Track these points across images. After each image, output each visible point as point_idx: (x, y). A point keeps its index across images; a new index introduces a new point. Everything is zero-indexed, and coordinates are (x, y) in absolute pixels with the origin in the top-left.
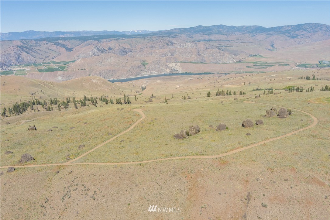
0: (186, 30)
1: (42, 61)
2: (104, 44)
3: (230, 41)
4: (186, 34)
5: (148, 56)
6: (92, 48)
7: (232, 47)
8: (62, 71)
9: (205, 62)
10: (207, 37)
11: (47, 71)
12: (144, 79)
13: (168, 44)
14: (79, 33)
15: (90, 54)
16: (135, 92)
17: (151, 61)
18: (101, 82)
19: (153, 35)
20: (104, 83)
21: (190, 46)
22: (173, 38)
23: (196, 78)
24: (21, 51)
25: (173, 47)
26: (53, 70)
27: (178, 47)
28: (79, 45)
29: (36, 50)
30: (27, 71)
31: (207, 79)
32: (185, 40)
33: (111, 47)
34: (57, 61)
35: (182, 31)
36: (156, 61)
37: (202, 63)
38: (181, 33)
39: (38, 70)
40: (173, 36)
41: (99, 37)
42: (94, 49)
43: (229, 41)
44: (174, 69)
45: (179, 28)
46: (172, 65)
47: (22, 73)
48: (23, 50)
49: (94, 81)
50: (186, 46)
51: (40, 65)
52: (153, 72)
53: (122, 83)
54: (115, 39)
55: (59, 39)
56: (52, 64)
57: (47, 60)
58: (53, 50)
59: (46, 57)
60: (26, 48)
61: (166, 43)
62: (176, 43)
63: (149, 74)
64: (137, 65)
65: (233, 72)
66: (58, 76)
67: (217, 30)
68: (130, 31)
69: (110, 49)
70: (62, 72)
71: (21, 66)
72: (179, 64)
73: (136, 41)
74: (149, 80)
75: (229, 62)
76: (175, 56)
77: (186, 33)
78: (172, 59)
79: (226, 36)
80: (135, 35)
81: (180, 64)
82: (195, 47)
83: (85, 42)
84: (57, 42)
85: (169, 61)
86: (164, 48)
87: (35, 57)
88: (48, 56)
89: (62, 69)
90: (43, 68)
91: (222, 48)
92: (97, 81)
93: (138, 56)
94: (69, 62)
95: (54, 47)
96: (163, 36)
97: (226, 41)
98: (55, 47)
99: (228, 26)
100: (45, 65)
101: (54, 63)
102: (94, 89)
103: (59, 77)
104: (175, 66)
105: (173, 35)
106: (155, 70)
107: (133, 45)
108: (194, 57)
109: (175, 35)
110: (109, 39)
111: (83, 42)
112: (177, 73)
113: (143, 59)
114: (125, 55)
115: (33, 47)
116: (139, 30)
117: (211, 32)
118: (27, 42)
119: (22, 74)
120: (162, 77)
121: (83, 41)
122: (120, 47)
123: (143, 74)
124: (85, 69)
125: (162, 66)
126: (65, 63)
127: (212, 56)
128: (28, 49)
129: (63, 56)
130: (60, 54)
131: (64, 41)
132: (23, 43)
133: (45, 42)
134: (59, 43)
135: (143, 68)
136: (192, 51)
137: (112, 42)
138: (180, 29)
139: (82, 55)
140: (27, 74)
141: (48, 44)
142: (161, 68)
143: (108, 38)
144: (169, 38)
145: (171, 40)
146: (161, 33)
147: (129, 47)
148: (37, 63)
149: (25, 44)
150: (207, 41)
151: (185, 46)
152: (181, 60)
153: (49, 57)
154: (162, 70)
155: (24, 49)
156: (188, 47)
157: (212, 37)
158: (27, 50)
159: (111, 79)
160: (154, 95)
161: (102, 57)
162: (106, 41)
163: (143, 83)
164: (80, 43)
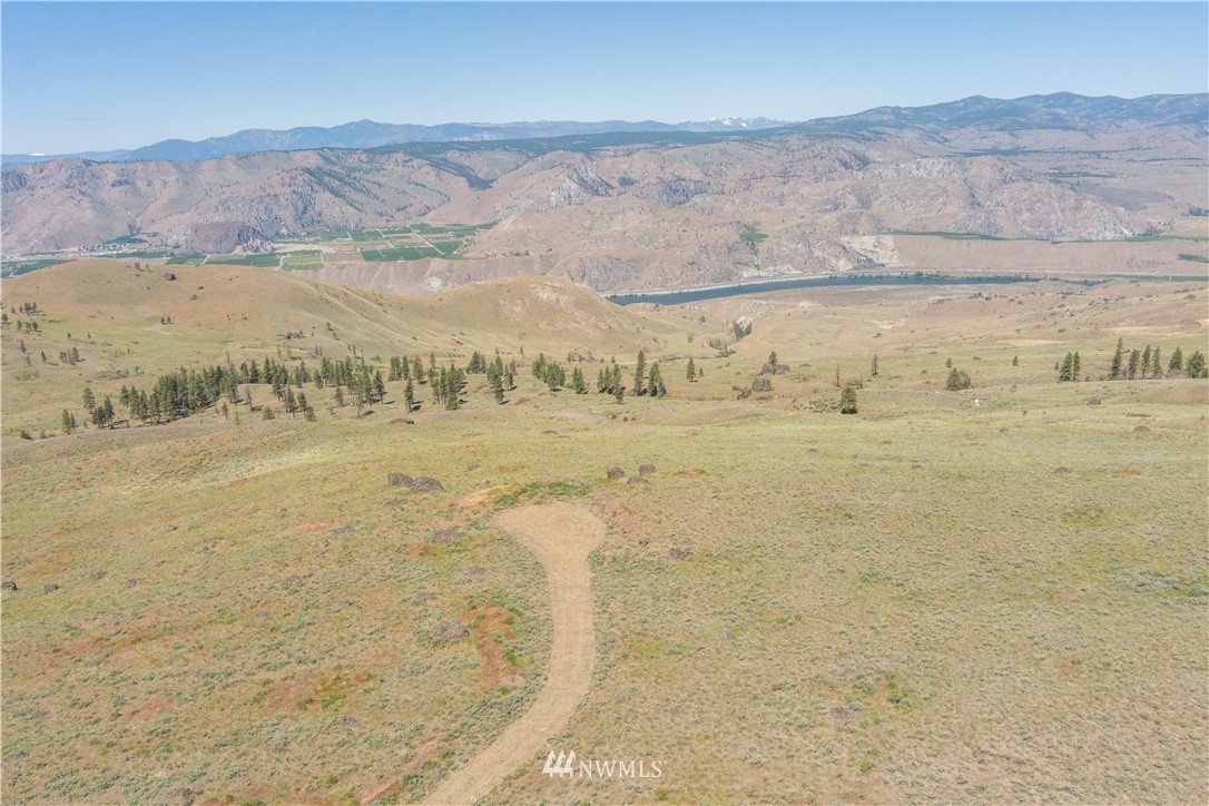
0: (919, 115)
1: (382, 221)
2: (607, 163)
3: (1104, 155)
4: (918, 128)
5: (768, 209)
6: (560, 177)
7: (1112, 176)
8: (444, 257)
9: (998, 235)
10: (1004, 140)
11: (392, 256)
12: (746, 296)
13: (846, 165)
14: (525, 127)
15: (553, 199)
16: (707, 345)
17: (778, 228)
18: (573, 298)
19: (792, 133)
20: (583, 303)
21: (939, 172)
22: (867, 143)
23: (963, 296)
24: (316, 187)
25: (868, 175)
26: (412, 254)
27: (889, 173)
28: (517, 168)
29: (367, 184)
30: (327, 256)
31: (1012, 300)
32: (917, 151)
33: (632, 176)
34: (434, 224)
35: (902, 118)
36: (799, 226)
37: (984, 237)
38: (899, 127)
39: (362, 253)
40: (867, 134)
41: (589, 142)
42: (568, 181)
43: (1097, 154)
44: (870, 260)
45: (892, 108)
46: (863, 243)
47: (309, 262)
48: (320, 183)
49: (545, 295)
50: (922, 173)
51: (375, 235)
52: (783, 268)
53: (657, 306)
54: (649, 145)
55: (447, 146)
56: (414, 234)
57: (400, 220)
58: (424, 187)
59: (399, 210)
60: (333, 177)
61: (841, 161)
62: (880, 160)
63: (767, 275)
64: (722, 241)
65: (1117, 276)
66: (431, 275)
67: (1049, 114)
68: (704, 120)
69: (626, 182)
70: (446, 262)
71: (312, 239)
72: (889, 240)
73: (723, 152)
74: (767, 298)
75: (1100, 238)
76: (874, 209)
77: (922, 126)
78: (863, 219)
79: (1083, 136)
80: (723, 134)
81: (895, 242)
82: (955, 175)
83: (540, 159)
84: (440, 156)
85: (850, 227)
86: (833, 180)
87: (360, 207)
88: (404, 205)
89: (447, 250)
90: (383, 247)
91: (1068, 179)
92: (554, 296)
93: (728, 207)
94: (474, 228)
95: (427, 175)
96: (832, 137)
97: (1087, 155)
98: (433, 173)
99: (1094, 99)
100: (391, 236)
101: (424, 229)
102: (543, 325)
103: (435, 278)
104: (872, 248)
105: (870, 131)
106: (791, 261)
107: (713, 168)
108: (954, 213)
109: (876, 133)
110: (625, 147)
111: (530, 159)
112: (881, 277)
113: (749, 221)
114: (680, 203)
115: (358, 174)
116: (739, 119)
117: (1023, 120)
118: (338, 157)
119: (307, 268)
120: (818, 289)
121: (531, 154)
122: (661, 175)
123: (745, 276)
124: (527, 254)
125: (821, 245)
126: (463, 231)
127: (1028, 210)
128: (340, 180)
129: (456, 206)
130: (449, 200)
131: (465, 154)
132: (326, 159)
133: (400, 156)
134: (445, 160)
135: (745, 255)
136: (944, 191)
137: (636, 156)
138: (896, 111)
139: (524, 204)
140: (322, 266)
141: (409, 163)
142: (817, 253)
143: (623, 144)
144: (852, 143)
145: (860, 148)
146: (824, 124)
147: (696, 174)
148: (364, 231)
149: (333, 163)
150: (1005, 153)
151: (915, 172)
152: (900, 227)
153: (410, 210)
154: (822, 262)
155: (326, 179)
156: (930, 174)
157: (1027, 140)
158: (335, 183)
159: (622, 294)
160: (780, 361)
161: (592, 210)
162: (616, 152)
163: (743, 311)
164: (521, 163)
